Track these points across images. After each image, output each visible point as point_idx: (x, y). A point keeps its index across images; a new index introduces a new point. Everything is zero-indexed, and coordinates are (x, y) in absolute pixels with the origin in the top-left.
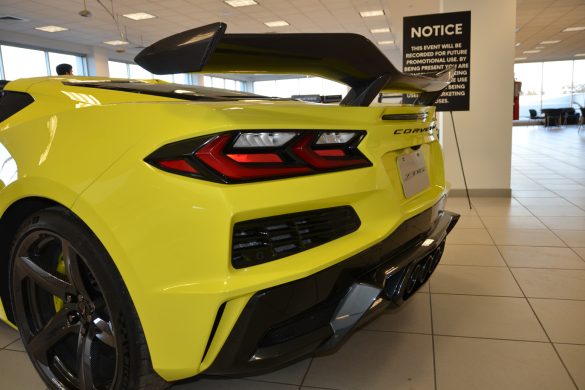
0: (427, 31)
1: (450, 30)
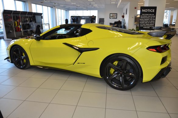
0: (146, 11)
1: (151, 11)
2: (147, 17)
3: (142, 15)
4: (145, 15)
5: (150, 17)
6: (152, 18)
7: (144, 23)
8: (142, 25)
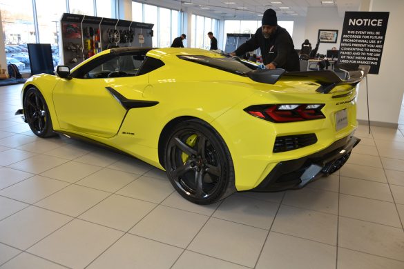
0: (359, 22)
1: (374, 23)
2: (361, 39)
3: (347, 34)
4: (355, 34)
5: (368, 39)
6: (374, 42)
7: (350, 53)
8: (346, 59)
